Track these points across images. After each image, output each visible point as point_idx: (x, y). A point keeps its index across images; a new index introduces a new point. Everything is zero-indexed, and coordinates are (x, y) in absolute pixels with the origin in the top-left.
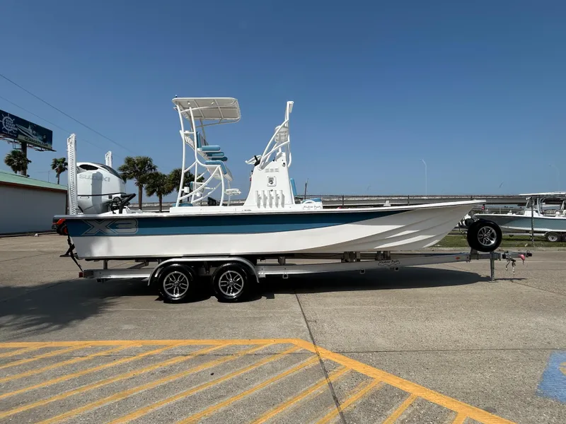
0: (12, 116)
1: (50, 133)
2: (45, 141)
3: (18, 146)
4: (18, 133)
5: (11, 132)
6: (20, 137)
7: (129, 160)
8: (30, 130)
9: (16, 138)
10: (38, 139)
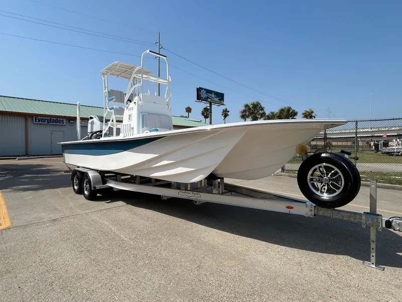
0: (205, 89)
1: (223, 95)
2: (220, 100)
3: (208, 105)
4: (208, 98)
5: (205, 98)
6: (209, 100)
7: (247, 106)
8: (213, 95)
9: (207, 101)
10: (217, 99)
